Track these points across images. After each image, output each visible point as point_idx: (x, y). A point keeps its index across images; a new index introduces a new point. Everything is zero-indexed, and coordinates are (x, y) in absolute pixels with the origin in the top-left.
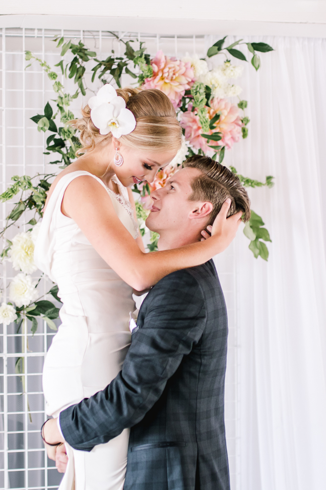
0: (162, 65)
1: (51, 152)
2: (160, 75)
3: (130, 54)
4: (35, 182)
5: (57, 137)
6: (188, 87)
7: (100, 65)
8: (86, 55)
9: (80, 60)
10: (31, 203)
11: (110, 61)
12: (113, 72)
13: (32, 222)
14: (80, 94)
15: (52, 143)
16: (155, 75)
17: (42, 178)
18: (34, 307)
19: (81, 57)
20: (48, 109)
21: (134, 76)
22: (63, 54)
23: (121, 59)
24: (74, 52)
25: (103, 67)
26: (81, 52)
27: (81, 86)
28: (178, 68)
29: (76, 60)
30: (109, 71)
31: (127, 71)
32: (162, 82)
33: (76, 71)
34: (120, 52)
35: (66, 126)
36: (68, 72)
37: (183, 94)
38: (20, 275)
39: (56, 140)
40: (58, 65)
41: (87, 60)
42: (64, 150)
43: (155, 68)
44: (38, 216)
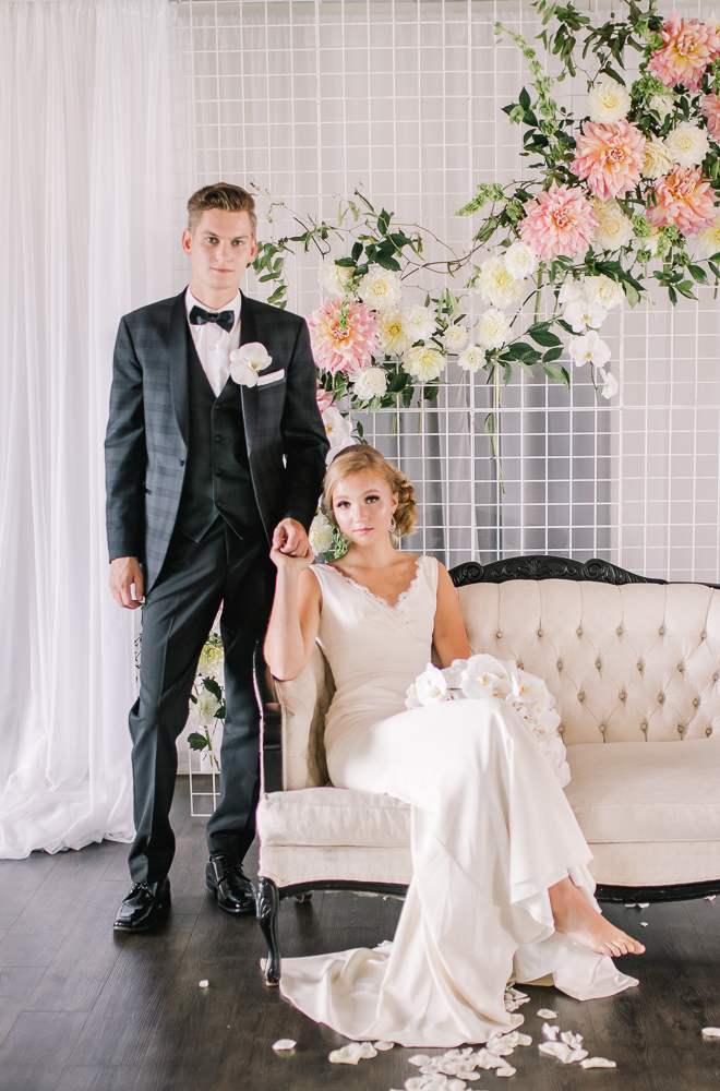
0: (676, 32)
1: (530, 152)
2: (672, 44)
3: (635, 16)
4: (510, 192)
5: (538, 132)
6: (710, 61)
7: (595, 35)
8: (576, 21)
9: (569, 29)
10: (505, 218)
11: (609, 28)
12: (611, 43)
13: (506, 243)
14: (568, 75)
15: (531, 141)
16: (665, 45)
17: (518, 186)
18: (507, 350)
19: (570, 25)
20: (524, 97)
21: (639, 48)
22: (544, 23)
23: (624, 25)
24: (560, 18)
25: (599, 37)
26: (570, 17)
27: (569, 64)
28: (697, 35)
29: (563, 28)
30: (606, 43)
31: (631, 42)
32: (675, 56)
33: (563, 44)
34: (623, 15)
35: (547, 119)
36: (553, 45)
37: (703, 70)
38: (492, 311)
39: (535, 137)
40: (539, 37)
41: (577, 28)
42: (547, 150)
43: (667, 37)
44: (512, 235)
